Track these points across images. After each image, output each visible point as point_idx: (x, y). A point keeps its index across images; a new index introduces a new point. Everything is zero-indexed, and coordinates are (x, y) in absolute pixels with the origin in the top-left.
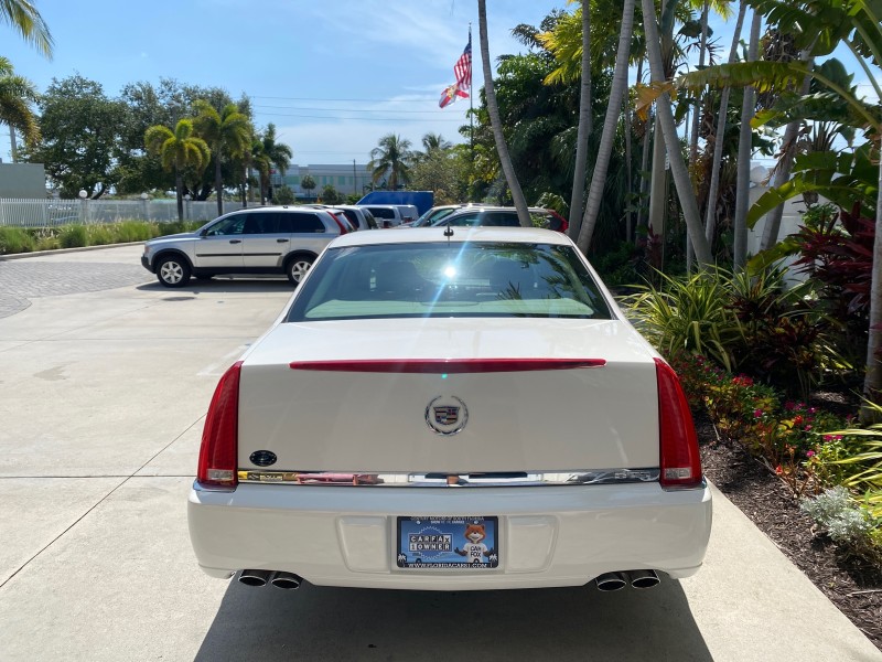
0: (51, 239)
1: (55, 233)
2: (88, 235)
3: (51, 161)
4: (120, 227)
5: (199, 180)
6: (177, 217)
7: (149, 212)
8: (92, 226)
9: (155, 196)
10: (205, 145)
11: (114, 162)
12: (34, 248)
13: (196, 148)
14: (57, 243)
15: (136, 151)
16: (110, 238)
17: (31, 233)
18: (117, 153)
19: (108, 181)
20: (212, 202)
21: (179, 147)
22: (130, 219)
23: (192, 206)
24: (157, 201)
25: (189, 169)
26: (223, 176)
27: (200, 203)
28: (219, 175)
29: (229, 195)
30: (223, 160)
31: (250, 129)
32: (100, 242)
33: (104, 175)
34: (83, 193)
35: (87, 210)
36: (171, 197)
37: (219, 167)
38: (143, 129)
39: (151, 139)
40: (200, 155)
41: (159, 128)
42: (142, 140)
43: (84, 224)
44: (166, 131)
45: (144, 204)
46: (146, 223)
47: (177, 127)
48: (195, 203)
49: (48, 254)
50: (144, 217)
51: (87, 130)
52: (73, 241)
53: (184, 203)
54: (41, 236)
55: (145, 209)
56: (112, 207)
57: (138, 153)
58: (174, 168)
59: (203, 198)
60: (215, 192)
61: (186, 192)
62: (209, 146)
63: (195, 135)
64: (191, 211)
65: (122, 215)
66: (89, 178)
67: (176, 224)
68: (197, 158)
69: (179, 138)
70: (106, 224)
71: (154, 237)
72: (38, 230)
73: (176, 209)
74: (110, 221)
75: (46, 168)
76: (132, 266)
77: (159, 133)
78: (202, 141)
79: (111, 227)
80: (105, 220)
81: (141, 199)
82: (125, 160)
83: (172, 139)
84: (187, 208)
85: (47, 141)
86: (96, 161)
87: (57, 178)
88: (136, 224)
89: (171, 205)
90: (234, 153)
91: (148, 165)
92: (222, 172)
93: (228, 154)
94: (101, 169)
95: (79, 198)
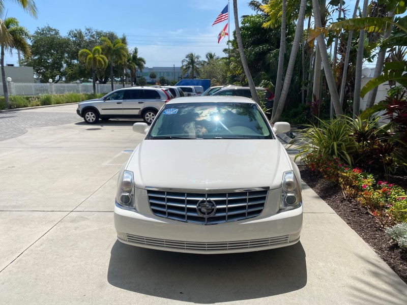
1: (38, 98)
2: (53, 100)
3: (36, 65)
4: (67, 96)
5: (103, 74)
6: (93, 91)
7: (80, 89)
8: (54, 95)
9: (83, 81)
10: (105, 58)
11: (65, 65)
12: (29, 105)
13: (101, 60)
14: (39, 103)
15: (74, 61)
16: (63, 101)
17: (27, 99)
18: (66, 62)
19: (63, 74)
20: (108, 85)
21: (95, 59)
22: (72, 92)
23: (99, 86)
24: (83, 84)
25: (99, 69)
26: (114, 72)
27: (104, 85)
28: (112, 72)
29: (117, 81)
30: (114, 65)
31: (126, 51)
32: (58, 103)
33: (60, 72)
34: (51, 80)
35: (52, 88)
36: (90, 82)
37: (112, 68)
38: (78, 50)
39: (81, 55)
40: (103, 63)
41: (85, 50)
42: (77, 55)
43: (51, 94)
44: (88, 51)
45: (78, 85)
46: (79, 94)
47: (93, 51)
48: (102, 85)
49: (35, 108)
50: (78, 91)
51: (52, 51)
52: (46, 102)
53: (96, 85)
54: (32, 100)
55: (78, 87)
56: (64, 87)
57: (76, 62)
58: (91, 69)
59: (105, 83)
60: (110, 80)
61: (97, 80)
62: (108, 59)
63: (102, 54)
64: (99, 89)
65: (68, 90)
66: (53, 73)
67: (92, 95)
68: (102, 65)
69: (94, 54)
70: (61, 95)
71: (83, 101)
72: (31, 97)
73: (92, 88)
74: (62, 93)
75: (34, 69)
76: (73, 114)
77: (86, 52)
78: (104, 56)
79: (63, 96)
80: (60, 93)
81: (77, 83)
82: (69, 65)
83: (91, 55)
84: (98, 87)
85: (34, 56)
86: (56, 66)
87: (39, 73)
88: (75, 94)
89: (90, 86)
90: (119, 62)
91: (80, 67)
92: (114, 70)
93: (116, 62)
94: (59, 69)
95: (49, 82)
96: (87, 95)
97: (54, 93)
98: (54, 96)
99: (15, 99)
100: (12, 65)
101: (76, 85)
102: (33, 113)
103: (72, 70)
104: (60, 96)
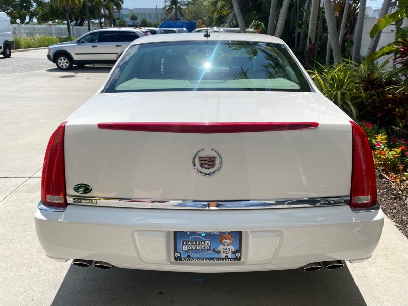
2: (22, 43)
3: (2, 4)
4: (38, 39)
6: (67, 33)
7: (53, 32)
8: (24, 38)
9: (58, 24)
11: (35, 5)
16: (34, 45)
19: (32, 15)
20: (85, 27)
22: (43, 35)
23: (75, 29)
24: (58, 26)
25: (72, 9)
26: (90, 13)
27: (80, 27)
28: (88, 12)
29: (94, 23)
30: (89, 4)
32: (29, 47)
33: (29, 11)
34: (18, 21)
35: (21, 30)
36: (64, 24)
37: (87, 8)
43: (20, 37)
45: (50, 28)
46: (52, 37)
48: (77, 27)
50: (51, 34)
52: (16, 46)
53: (71, 27)
55: (51, 30)
56: (34, 29)
58: (64, 8)
59: (81, 24)
60: (87, 22)
61: (72, 21)
64: (75, 31)
65: (39, 33)
66: (22, 13)
67: (67, 38)
68: (76, 3)
70: (31, 38)
71: (56, 43)
73: (67, 30)
74: (32, 36)
76: (45, 59)
79: (34, 39)
81: (49, 25)
84: (73, 30)
86: (25, 4)
88: (47, 38)
89: (64, 28)
91: (51, 6)
92: (89, 11)
94: (28, 8)
95: (17, 23)
96: (62, 38)
97: (24, 36)
101: (49, 27)
103: (43, 10)
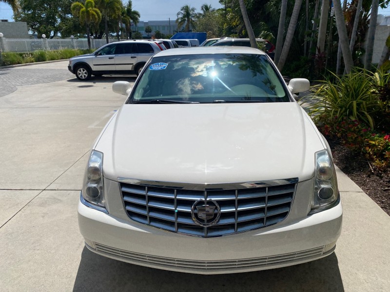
0: (29, 58)
1: (32, 54)
2: (47, 56)
3: (31, 21)
4: (62, 52)
5: (100, 29)
6: (88, 46)
7: (75, 44)
9: (80, 37)
10: (99, 11)
11: (59, 20)
12: (23, 62)
13: (94, 13)
14: (33, 59)
15: (68, 15)
16: (58, 57)
17: (21, 55)
18: (60, 17)
19: (56, 30)
20: (104, 40)
21: (88, 12)
22: (66, 48)
23: (94, 41)
25: (93, 23)
26: (108, 27)
27: (100, 40)
28: (106, 26)
29: (113, 36)
30: (108, 19)
31: (121, 4)
32: (53, 59)
33: (54, 27)
34: (44, 36)
35: (46, 44)
36: (85, 37)
37: (106, 22)
38: (71, 3)
39: (74, 9)
40: (97, 16)
41: (77, 3)
42: (70, 9)
43: (45, 50)
44: (80, 4)
45: (72, 41)
46: (73, 50)
47: (85, 4)
48: (97, 40)
49: (28, 65)
50: (73, 47)
51: (46, 5)
52: (41, 59)
53: (91, 40)
54: (26, 56)
55: (73, 43)
56: (58, 42)
57: (70, 16)
58: (85, 23)
59: (100, 37)
60: (105, 35)
61: (92, 35)
62: (101, 12)
63: (95, 7)
64: (94, 43)
65: (62, 46)
66: (48, 28)
67: (87, 50)
68: (96, 19)
69: (87, 7)
70: (55, 50)
71: (78, 55)
72: (24, 54)
73: (87, 43)
75: (28, 24)
76: (66, 70)
77: (78, 6)
78: (97, 10)
79: (57, 52)
80: (55, 48)
81: (71, 38)
82: (64, 19)
83: (84, 9)
84: (93, 42)
85: (28, 11)
86: (50, 20)
87: (34, 29)
88: (70, 50)
89: (85, 41)
90: (113, 16)
91: (74, 22)
92: (108, 25)
93: (110, 16)
94: (53, 24)
95: (42, 38)
96: (83, 50)
97: (49, 49)
98: (48, 52)
99: (8, 56)
100: (6, 21)
101: (70, 40)
102: (27, 69)
103: (67, 25)
104: (54, 52)
